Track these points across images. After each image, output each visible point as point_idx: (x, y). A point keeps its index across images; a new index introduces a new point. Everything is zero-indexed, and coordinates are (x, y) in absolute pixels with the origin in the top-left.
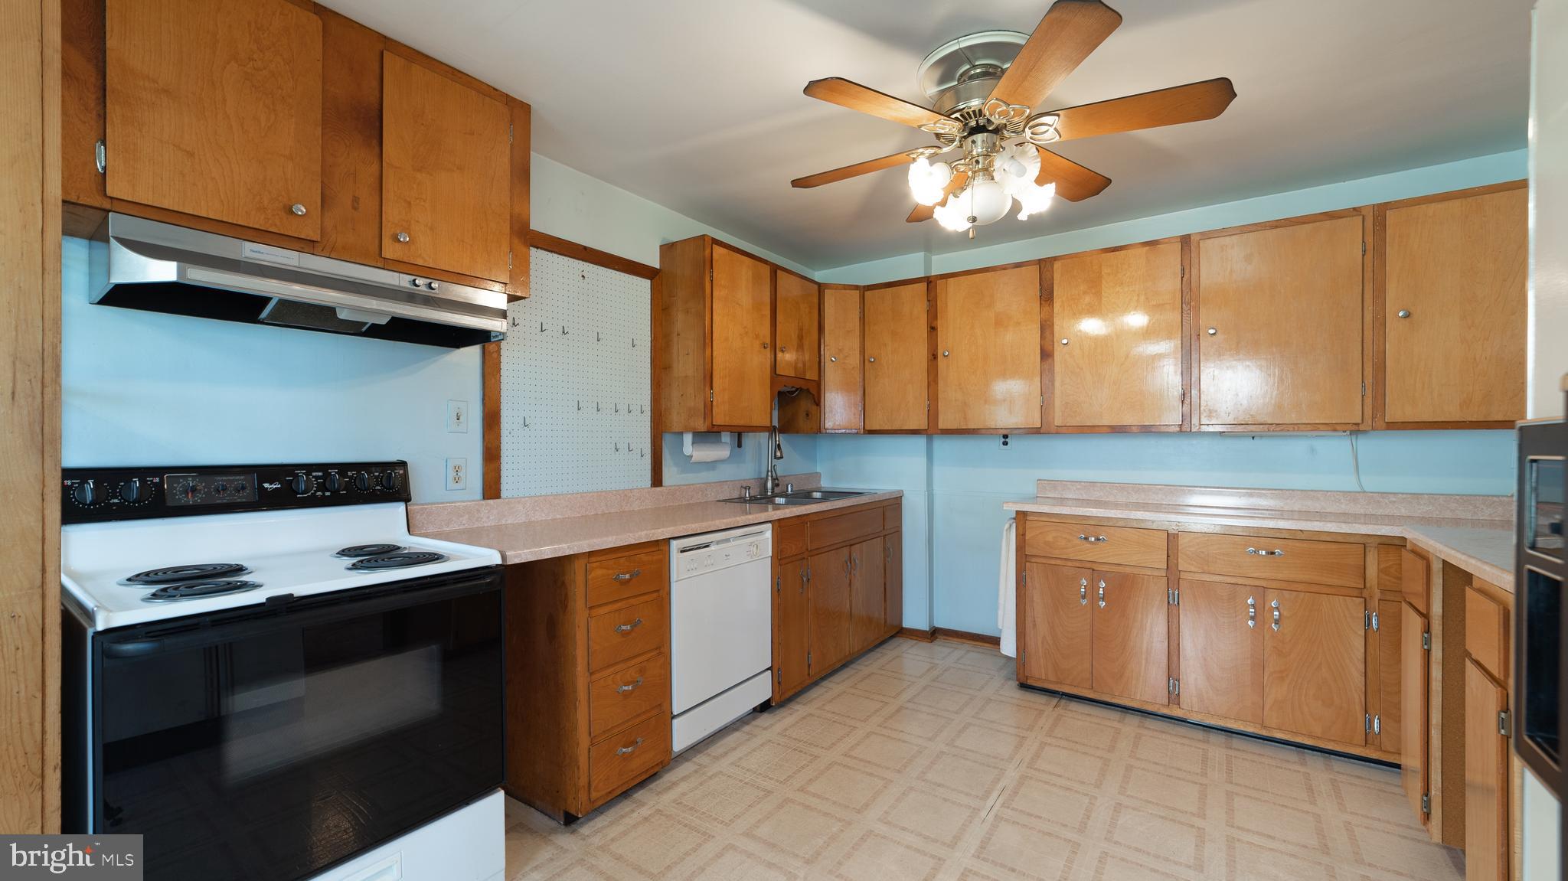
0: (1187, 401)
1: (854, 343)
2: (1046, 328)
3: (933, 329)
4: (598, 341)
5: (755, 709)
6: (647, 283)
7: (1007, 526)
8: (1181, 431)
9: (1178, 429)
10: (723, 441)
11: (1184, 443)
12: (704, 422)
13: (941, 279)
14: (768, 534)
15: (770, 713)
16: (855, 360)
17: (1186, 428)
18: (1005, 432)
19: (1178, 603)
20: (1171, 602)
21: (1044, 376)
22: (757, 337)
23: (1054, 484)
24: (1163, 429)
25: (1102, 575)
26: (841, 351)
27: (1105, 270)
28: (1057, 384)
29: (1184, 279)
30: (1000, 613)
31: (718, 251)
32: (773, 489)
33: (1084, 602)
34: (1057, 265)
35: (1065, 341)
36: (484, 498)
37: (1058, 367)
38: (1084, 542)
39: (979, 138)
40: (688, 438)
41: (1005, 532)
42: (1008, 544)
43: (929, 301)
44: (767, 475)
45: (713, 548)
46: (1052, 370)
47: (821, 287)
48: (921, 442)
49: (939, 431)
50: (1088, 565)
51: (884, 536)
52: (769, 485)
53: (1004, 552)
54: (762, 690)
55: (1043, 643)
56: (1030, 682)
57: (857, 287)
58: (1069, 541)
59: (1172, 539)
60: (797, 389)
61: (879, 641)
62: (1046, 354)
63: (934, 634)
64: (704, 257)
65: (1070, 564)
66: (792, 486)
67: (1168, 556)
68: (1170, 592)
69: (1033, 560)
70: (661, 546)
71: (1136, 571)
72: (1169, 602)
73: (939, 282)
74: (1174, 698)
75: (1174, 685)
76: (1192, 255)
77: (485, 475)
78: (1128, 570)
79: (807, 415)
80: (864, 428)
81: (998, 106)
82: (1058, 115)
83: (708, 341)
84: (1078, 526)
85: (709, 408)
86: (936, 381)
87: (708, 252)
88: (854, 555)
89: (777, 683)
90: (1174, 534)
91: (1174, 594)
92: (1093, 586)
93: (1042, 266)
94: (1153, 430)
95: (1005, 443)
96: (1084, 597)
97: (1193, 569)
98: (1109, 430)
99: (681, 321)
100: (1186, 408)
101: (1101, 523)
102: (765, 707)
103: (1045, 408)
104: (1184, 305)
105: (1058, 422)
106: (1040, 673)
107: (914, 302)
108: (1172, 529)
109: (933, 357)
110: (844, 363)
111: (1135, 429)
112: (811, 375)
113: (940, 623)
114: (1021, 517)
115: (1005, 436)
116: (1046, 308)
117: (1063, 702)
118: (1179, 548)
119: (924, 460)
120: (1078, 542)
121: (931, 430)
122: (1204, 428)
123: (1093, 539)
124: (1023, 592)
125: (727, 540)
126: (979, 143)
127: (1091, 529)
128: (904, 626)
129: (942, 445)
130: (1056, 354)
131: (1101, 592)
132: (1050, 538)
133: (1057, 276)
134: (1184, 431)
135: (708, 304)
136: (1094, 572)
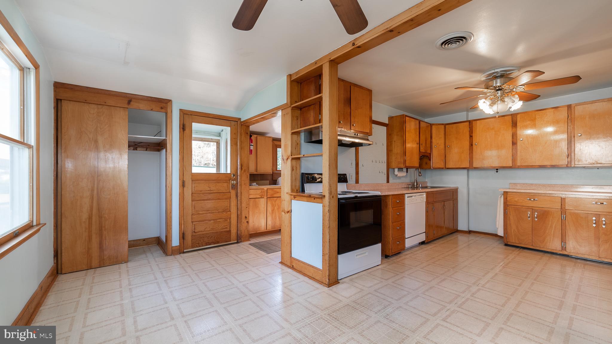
0: (570, 157)
1: (442, 141)
2: (514, 136)
3: (471, 137)
4: (376, 144)
5: (419, 243)
6: (385, 128)
7: (500, 196)
8: (567, 167)
9: (566, 166)
10: (404, 171)
11: (569, 171)
12: (404, 165)
13: (474, 121)
14: (425, 195)
15: (425, 245)
16: (442, 146)
17: (569, 165)
18: (497, 168)
19: (565, 219)
20: (563, 219)
21: (513, 150)
22: (416, 141)
23: (515, 184)
24: (560, 166)
25: (536, 211)
26: (438, 144)
27: (537, 117)
28: (518, 153)
29: (569, 119)
30: (497, 223)
31: (407, 118)
32: (416, 185)
33: (529, 219)
34: (518, 116)
35: (522, 139)
36: (356, 183)
37: (519, 147)
38: (529, 201)
39: (499, 92)
40: (396, 170)
41: (499, 199)
42: (500, 202)
43: (470, 128)
44: (415, 181)
45: (413, 197)
46: (516, 149)
47: (431, 125)
48: (465, 172)
49: (473, 168)
50: (531, 208)
51: (453, 200)
52: (415, 184)
53: (499, 204)
54: (423, 238)
55: (514, 231)
56: (509, 243)
57: (443, 124)
58: (524, 200)
59: (563, 200)
60: (423, 156)
61: (451, 232)
62: (514, 143)
63: (470, 232)
64: (403, 121)
65: (524, 207)
66: (421, 185)
67: (561, 205)
68: (562, 216)
69: (510, 206)
70: (403, 195)
71: (549, 209)
72: (562, 219)
73: (473, 122)
74: (564, 248)
75: (564, 244)
76: (572, 111)
77: (356, 178)
78: (546, 209)
79: (426, 163)
80: (445, 167)
81: (506, 86)
82: (524, 86)
83: (405, 143)
84: (527, 196)
85: (405, 161)
86: (472, 153)
87: (404, 119)
88: (445, 204)
89: (427, 237)
90: (564, 198)
91: (564, 216)
92: (533, 214)
93: (513, 116)
94: (556, 166)
95: (497, 172)
96: (529, 217)
97: (571, 209)
98: (538, 167)
99: (395, 138)
100: (569, 159)
101: (535, 195)
102: (423, 243)
103: (514, 160)
104: (568, 127)
105: (519, 164)
106: (513, 240)
107: (465, 128)
108: (563, 196)
109: (471, 145)
110: (439, 148)
111: (548, 166)
112: (429, 151)
113: (472, 228)
114: (505, 194)
115: (497, 169)
116: (514, 129)
117: (521, 250)
118: (566, 202)
119: (466, 177)
120: (527, 201)
121: (470, 168)
122: (576, 166)
123: (533, 200)
124: (506, 216)
125: (416, 196)
126: (499, 93)
127: (532, 197)
128: (458, 229)
129: (472, 173)
130: (518, 143)
131: (536, 216)
132: (516, 199)
133: (518, 119)
134: (568, 166)
135: (405, 133)
136: (533, 210)
